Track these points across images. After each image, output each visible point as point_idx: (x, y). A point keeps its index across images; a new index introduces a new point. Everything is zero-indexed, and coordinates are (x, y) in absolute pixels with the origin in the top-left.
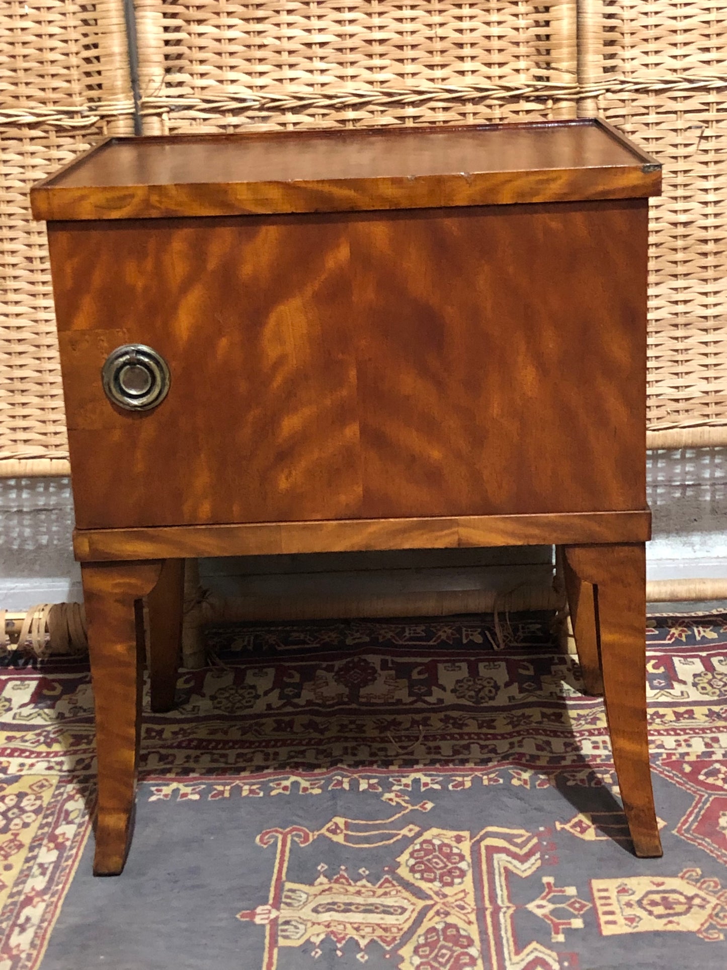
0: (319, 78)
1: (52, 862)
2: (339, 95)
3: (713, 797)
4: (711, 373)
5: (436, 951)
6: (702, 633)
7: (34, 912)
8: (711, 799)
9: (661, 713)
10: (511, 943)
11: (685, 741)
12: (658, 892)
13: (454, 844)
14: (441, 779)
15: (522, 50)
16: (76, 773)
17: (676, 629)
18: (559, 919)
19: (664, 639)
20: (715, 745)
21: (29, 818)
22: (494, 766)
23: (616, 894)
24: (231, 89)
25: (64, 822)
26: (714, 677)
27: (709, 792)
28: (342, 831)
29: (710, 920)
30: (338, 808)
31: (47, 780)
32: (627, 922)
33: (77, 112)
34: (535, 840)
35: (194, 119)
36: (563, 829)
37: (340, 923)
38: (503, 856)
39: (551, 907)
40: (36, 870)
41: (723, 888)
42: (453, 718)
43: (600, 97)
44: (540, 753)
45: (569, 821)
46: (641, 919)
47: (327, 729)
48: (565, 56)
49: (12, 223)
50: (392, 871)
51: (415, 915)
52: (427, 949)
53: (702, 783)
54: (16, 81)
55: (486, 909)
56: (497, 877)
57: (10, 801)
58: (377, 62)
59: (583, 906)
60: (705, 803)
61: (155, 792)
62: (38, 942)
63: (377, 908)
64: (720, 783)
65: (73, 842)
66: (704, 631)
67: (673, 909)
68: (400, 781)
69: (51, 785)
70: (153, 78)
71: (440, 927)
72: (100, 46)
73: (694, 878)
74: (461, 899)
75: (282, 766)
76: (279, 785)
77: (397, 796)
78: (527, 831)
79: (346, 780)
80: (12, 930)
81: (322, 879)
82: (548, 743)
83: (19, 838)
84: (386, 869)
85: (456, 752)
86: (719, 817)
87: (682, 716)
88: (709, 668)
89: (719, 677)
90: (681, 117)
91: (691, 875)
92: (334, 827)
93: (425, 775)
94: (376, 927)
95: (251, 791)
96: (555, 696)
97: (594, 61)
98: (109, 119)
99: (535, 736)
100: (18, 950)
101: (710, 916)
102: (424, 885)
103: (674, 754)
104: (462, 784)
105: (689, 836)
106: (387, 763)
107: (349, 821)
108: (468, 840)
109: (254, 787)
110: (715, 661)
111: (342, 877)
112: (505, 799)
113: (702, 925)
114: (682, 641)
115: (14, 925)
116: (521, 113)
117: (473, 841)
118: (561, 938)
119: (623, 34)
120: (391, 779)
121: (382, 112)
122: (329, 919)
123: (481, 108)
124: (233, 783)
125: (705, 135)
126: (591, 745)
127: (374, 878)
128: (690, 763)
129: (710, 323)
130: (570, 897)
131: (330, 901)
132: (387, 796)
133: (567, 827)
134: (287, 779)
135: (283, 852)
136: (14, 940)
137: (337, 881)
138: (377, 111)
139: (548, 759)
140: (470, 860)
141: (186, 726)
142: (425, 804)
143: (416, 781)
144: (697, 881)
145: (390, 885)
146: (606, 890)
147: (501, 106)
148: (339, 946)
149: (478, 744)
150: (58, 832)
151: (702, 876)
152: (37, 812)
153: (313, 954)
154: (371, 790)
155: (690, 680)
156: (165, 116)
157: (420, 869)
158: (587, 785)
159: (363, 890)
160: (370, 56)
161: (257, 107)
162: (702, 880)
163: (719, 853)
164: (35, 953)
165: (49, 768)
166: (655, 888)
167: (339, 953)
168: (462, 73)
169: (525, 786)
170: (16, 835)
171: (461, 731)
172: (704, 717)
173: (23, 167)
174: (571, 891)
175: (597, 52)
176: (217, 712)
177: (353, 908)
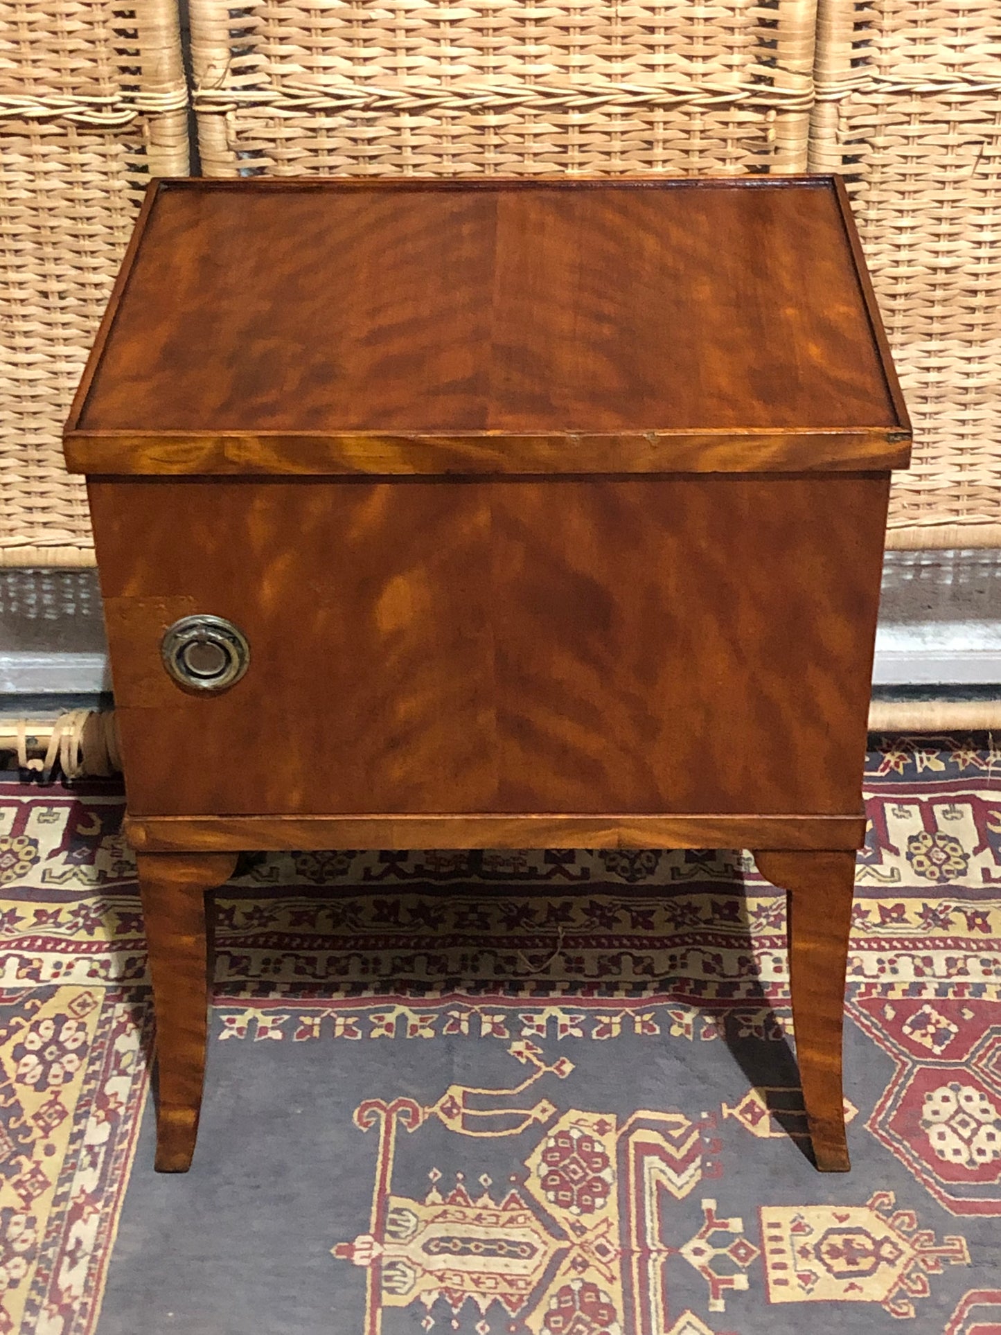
0: (448, 69)
1: (104, 1144)
2: (476, 93)
3: (918, 1067)
4: (966, 459)
5: (571, 1324)
6: (926, 763)
7: (85, 1231)
8: (915, 1070)
9: (864, 908)
10: (661, 1313)
11: (892, 962)
12: (840, 1231)
13: (596, 1136)
14: (583, 1017)
15: (738, 39)
16: (126, 983)
17: (893, 755)
18: (719, 1274)
19: (876, 770)
20: (927, 970)
21: (71, 1062)
22: (651, 1000)
23: (790, 1232)
24: (324, 78)
25: (115, 1072)
26: (935, 845)
27: (914, 1058)
28: (459, 1108)
29: (901, 1284)
30: (455, 1067)
31: (90, 994)
32: (800, 1282)
33: (106, 105)
34: (695, 1135)
35: (272, 118)
36: (731, 1115)
37: (457, 1273)
38: (655, 1159)
39: (710, 1252)
40: (85, 1158)
41: (919, 1227)
42: (601, 908)
43: (843, 102)
44: (708, 977)
45: (738, 1103)
46: (818, 1278)
47: (440, 920)
48: (798, 51)
49: (19, 246)
50: (520, 1184)
51: (546, 1260)
52: (560, 1318)
53: (905, 1040)
54: (18, 57)
55: (633, 1252)
56: (647, 1197)
57: (47, 1031)
58: (531, 49)
59: (750, 1252)
60: (907, 1077)
61: (227, 1024)
62: (92, 1284)
63: (501, 1248)
64: (928, 1042)
65: (127, 1109)
66: (929, 759)
67: (857, 1264)
68: (531, 1019)
69: (96, 1003)
70: (214, 63)
71: (576, 1286)
72: (137, 14)
73: (885, 1208)
74: (603, 1235)
75: (384, 988)
76: (381, 1019)
77: (528, 1047)
78: (687, 1118)
79: (465, 1016)
80: (60, 1262)
81: (435, 1196)
82: (718, 959)
83: (60, 1099)
84: (513, 1178)
85: (603, 970)
86: (924, 1103)
87: (890, 916)
88: (931, 825)
89: (941, 843)
90: (954, 128)
91: (882, 1203)
92: (449, 1105)
93: (565, 1011)
94: (499, 1279)
95: (347, 1028)
96: (731, 874)
97: (838, 50)
98: (151, 116)
99: (702, 947)
100: (70, 1296)
101: (901, 1277)
102: (558, 1213)
103: (874, 985)
104: (608, 1028)
105: (884, 1134)
106: (516, 987)
107: (469, 1090)
108: (614, 1130)
109: (351, 1021)
110: (938, 809)
111: (460, 1193)
112: (661, 1062)
113: (890, 1291)
114: (898, 773)
115: (63, 1252)
116: (731, 125)
117: (620, 1132)
118: (719, 1306)
119: (882, 12)
120: (520, 1016)
121: (536, 116)
122: (443, 1266)
123: (674, 116)
124: (324, 1011)
125: (986, 153)
126: (772, 965)
127: (497, 1193)
128: (893, 1003)
129: (971, 397)
130: (734, 1235)
131: (444, 1234)
132: (518, 1046)
133: (735, 1112)
134: (391, 1010)
135: (387, 1143)
136: (65, 1279)
137: (453, 1202)
138: (530, 115)
139: (717, 987)
140: (615, 1166)
141: (262, 903)
142: (563, 1062)
143: (552, 1020)
144: (888, 1214)
145: (517, 1206)
146: (777, 1225)
147: (703, 114)
148: (455, 1311)
149: (631, 955)
150: (109, 1090)
151: (896, 1207)
152: (81, 1052)
153: (424, 1323)
154: (495, 1035)
155: (903, 850)
156: (230, 116)
157: (554, 1183)
158: (763, 1038)
159: (485, 1213)
160: (523, 40)
161: (361, 106)
162: (894, 1214)
163: (918, 1167)
164: (90, 1301)
165: (92, 974)
166: (837, 1225)
167: (455, 1324)
168: (652, 67)
169: (687, 1036)
170: (57, 1094)
171: (608, 932)
172: (917, 917)
173: (31, 173)
174: (736, 1225)
175: (842, 39)
176: (302, 880)
177: (472, 1246)
